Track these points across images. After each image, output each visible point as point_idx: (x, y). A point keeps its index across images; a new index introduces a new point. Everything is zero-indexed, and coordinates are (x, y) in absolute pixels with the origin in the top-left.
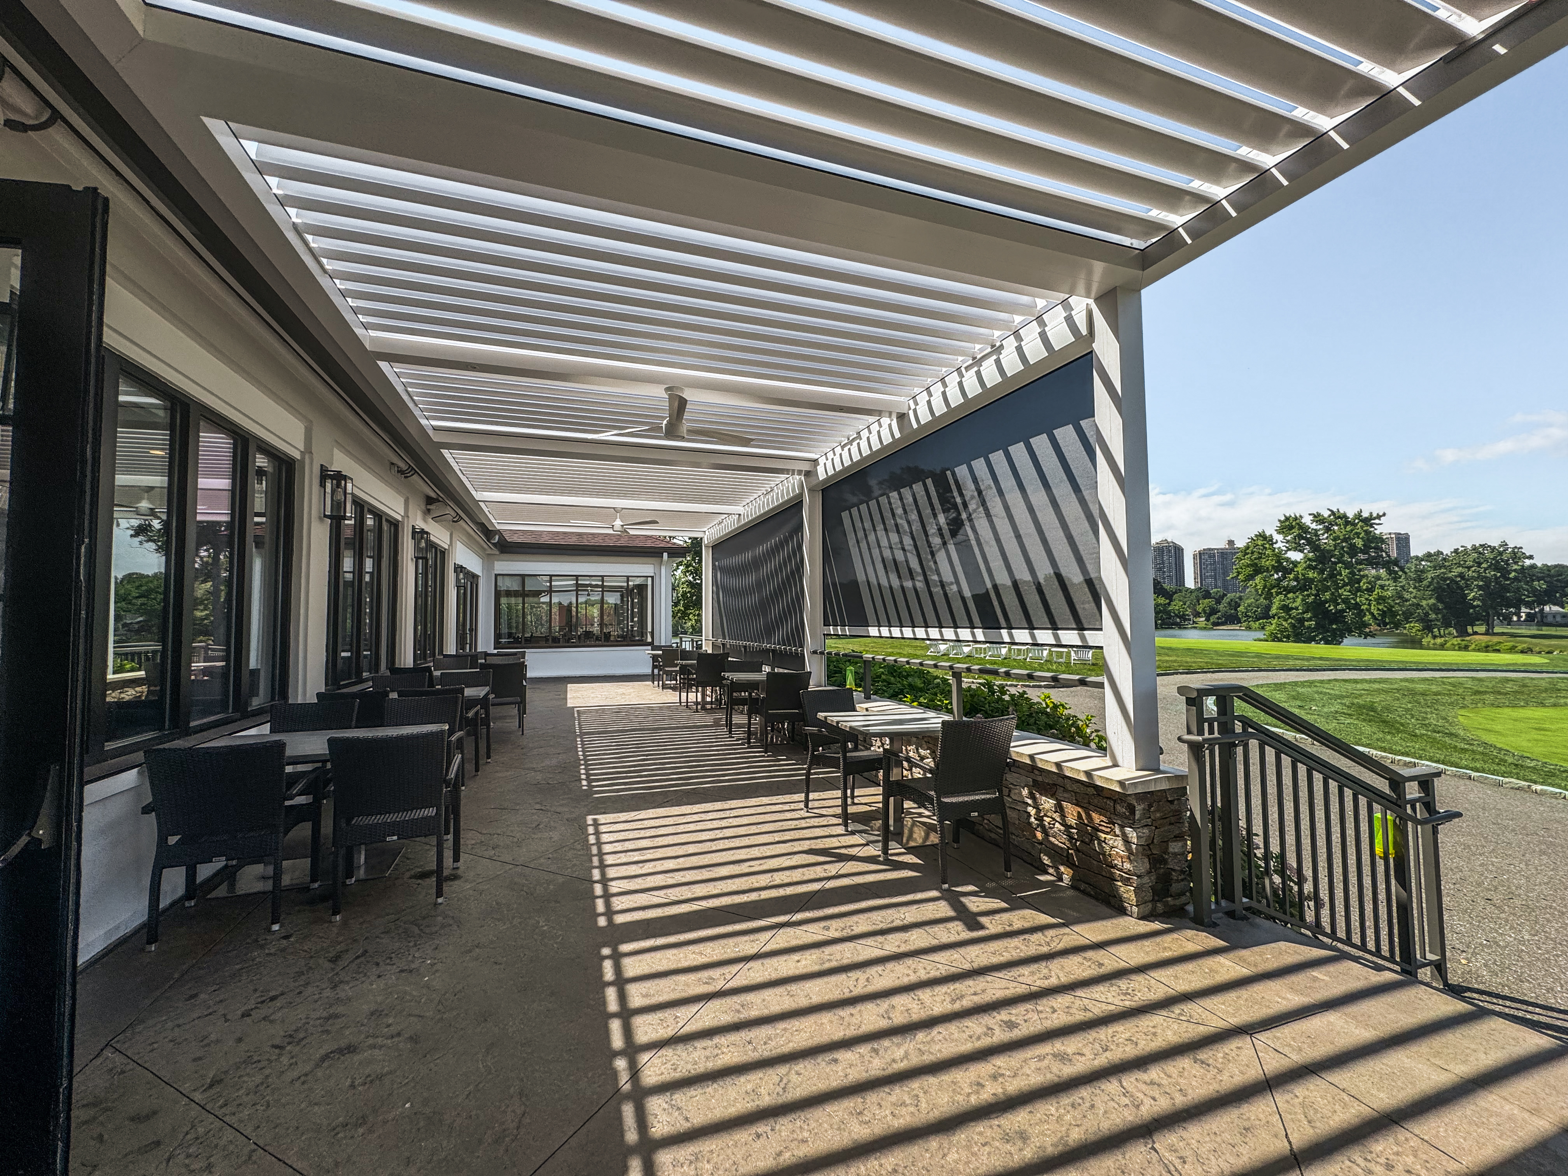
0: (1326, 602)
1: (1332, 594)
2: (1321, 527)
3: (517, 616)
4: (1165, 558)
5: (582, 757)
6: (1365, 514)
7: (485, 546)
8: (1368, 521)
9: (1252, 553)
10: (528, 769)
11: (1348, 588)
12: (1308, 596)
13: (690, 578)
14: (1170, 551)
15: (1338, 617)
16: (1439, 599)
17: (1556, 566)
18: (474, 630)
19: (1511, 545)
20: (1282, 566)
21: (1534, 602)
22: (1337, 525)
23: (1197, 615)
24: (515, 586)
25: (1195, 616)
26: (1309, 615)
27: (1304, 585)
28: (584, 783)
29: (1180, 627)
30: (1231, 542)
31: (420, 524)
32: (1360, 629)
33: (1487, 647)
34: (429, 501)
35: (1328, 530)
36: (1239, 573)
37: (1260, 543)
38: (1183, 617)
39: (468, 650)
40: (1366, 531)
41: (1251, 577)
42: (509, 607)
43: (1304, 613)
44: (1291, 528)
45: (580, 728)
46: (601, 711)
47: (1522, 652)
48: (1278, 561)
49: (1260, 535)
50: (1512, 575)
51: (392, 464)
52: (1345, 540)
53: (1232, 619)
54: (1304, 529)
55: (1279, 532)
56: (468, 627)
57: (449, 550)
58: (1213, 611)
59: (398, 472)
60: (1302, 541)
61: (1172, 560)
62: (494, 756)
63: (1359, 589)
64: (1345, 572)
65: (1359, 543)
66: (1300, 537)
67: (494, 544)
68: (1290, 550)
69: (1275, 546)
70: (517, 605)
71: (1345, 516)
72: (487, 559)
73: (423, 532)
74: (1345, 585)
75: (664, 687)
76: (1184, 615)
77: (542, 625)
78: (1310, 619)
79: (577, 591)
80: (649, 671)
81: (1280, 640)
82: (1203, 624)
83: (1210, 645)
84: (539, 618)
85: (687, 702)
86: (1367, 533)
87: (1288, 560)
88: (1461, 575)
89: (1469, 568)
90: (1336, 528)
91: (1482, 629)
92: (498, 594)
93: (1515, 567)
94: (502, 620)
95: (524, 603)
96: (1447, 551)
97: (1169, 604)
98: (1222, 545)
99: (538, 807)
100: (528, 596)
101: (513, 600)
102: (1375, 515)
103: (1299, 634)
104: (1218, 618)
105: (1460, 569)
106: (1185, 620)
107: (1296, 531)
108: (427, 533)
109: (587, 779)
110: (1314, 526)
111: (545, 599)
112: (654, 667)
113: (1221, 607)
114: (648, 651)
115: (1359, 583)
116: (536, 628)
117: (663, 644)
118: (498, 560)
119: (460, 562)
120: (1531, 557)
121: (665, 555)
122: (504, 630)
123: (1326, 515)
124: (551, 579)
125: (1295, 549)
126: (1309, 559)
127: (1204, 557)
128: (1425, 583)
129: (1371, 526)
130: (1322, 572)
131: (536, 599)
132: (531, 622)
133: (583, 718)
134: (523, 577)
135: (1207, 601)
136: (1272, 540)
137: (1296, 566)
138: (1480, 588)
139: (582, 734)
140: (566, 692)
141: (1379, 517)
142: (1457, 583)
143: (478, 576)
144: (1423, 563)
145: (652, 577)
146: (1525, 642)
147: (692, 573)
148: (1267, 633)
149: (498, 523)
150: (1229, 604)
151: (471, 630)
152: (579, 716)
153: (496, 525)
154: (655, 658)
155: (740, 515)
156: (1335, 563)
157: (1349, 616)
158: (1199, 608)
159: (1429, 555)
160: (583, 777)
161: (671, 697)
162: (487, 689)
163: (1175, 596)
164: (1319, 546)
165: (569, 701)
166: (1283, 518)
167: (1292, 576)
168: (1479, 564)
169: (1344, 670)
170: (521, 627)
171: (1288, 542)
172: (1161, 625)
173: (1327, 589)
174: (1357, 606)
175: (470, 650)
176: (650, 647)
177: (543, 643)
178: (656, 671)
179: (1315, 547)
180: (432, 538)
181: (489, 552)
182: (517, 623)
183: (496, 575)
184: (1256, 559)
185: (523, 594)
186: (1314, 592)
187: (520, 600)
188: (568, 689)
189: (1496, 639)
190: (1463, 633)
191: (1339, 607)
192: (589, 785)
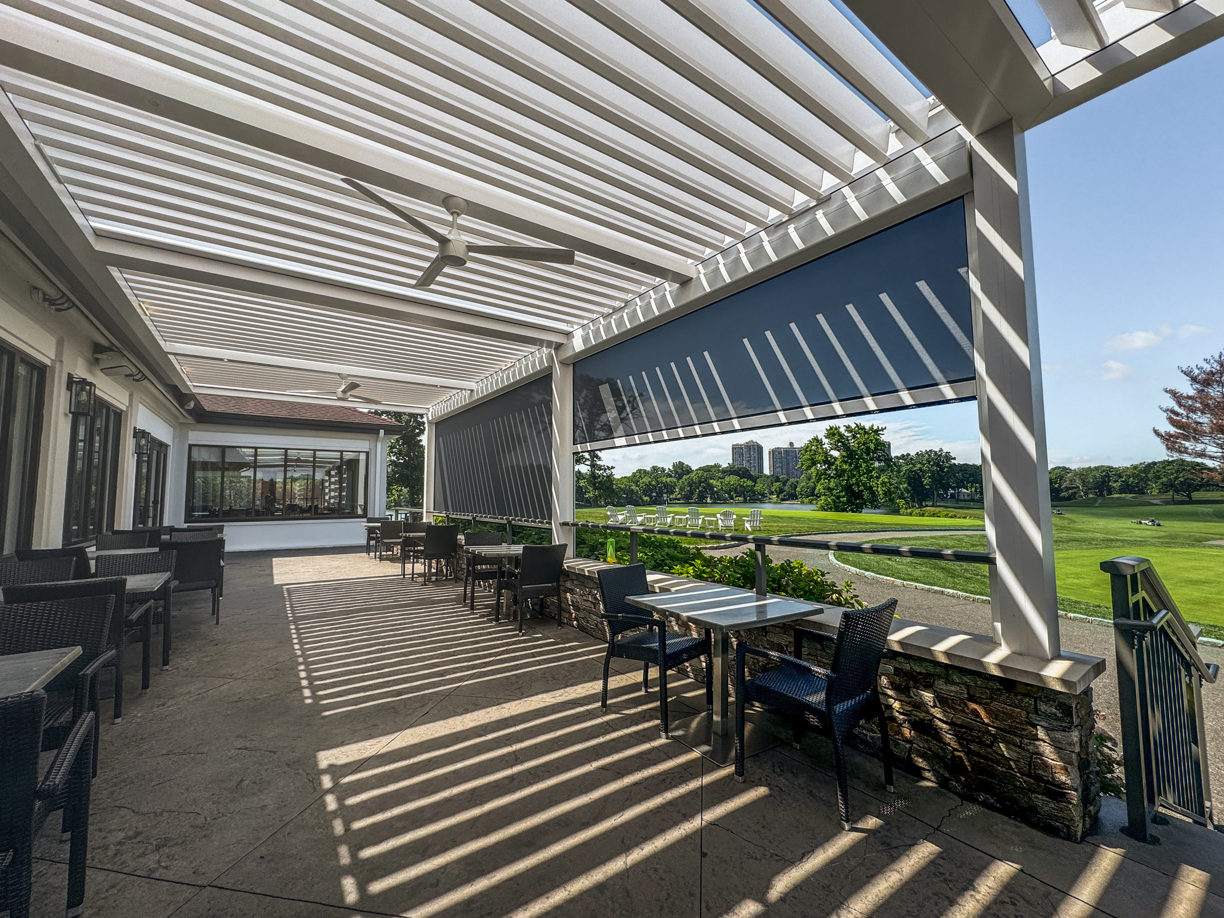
0: (853, 485)
1: (857, 480)
2: (850, 434)
3: (214, 490)
4: (752, 453)
5: (299, 653)
6: (875, 428)
7: (177, 413)
8: (877, 432)
9: (810, 451)
10: (224, 677)
11: (866, 476)
12: (843, 480)
13: (394, 458)
14: (754, 449)
15: (859, 495)
16: (909, 484)
17: (964, 465)
18: (159, 502)
19: (945, 451)
20: (829, 461)
21: (956, 487)
22: (859, 433)
23: (772, 493)
24: (213, 457)
25: (770, 495)
26: (844, 494)
27: (840, 474)
28: (307, 693)
29: (762, 502)
30: (791, 444)
31: (81, 372)
32: (874, 503)
33: (934, 514)
34: (98, 348)
35: (854, 437)
36: (803, 464)
37: (815, 444)
38: (763, 495)
39: (150, 525)
40: (876, 439)
41: (809, 467)
42: (206, 481)
43: (840, 492)
44: (834, 434)
45: (293, 610)
46: (316, 588)
47: (951, 517)
48: (826, 457)
49: (815, 439)
50: (946, 470)
51: (35, 288)
52: (864, 444)
53: (792, 496)
54: (841, 436)
55: (826, 438)
56: (152, 499)
57: (126, 412)
58: (781, 491)
59: (45, 300)
60: (840, 444)
61: (756, 455)
62: (175, 660)
63: (872, 477)
64: (864, 465)
65: (872, 446)
66: (839, 441)
67: (188, 411)
68: (832, 449)
69: (824, 446)
70: (214, 479)
71: (864, 428)
72: (180, 427)
73: (84, 382)
74: (864, 474)
75: (381, 558)
76: (764, 493)
77: (242, 499)
78: (844, 497)
79: (285, 466)
80: (364, 542)
81: (826, 511)
82: (775, 500)
83: (805, 515)
84: (239, 493)
85: (413, 574)
86: (877, 440)
87: (831, 456)
88: (920, 469)
89: (924, 464)
90: (858, 436)
91: (931, 503)
92: (192, 467)
93: (947, 465)
94: (196, 494)
95: (223, 478)
96: (913, 453)
97: (754, 486)
98: (786, 445)
99: (239, 743)
100: (228, 469)
101: (210, 474)
102: (880, 428)
103: (838, 508)
104: (784, 496)
105: (919, 466)
106: (764, 497)
107: (837, 437)
108: (91, 384)
109: (311, 686)
110: (846, 434)
111: (250, 473)
112: (370, 539)
113: (786, 488)
114: (363, 524)
115: (871, 472)
116: (235, 502)
117: (377, 516)
118: (192, 430)
119: (140, 426)
120: (954, 459)
121: (382, 432)
122: (198, 502)
123: (853, 427)
124: (256, 452)
125: (835, 449)
126: (844, 456)
127: (775, 453)
128: (902, 474)
129: (878, 435)
130: (850, 465)
131: (236, 473)
132: (230, 496)
133: (295, 596)
134: (223, 449)
135: (778, 483)
136: (821, 442)
137: (835, 460)
138: (930, 477)
139: (296, 620)
140: (272, 567)
141: (882, 430)
142: (918, 474)
143: (167, 446)
144: (901, 461)
145: (367, 453)
146: (952, 512)
147: (396, 454)
148: (819, 506)
149: (194, 387)
150: (791, 486)
151: (155, 502)
152: (289, 594)
153: (192, 388)
154: (370, 530)
155: (472, 391)
156: (858, 459)
157: (866, 495)
158: (773, 489)
159: (903, 456)
160: (304, 683)
161: (393, 569)
162: (166, 575)
163: (758, 480)
164: (849, 448)
165: (275, 577)
166: (828, 428)
167: (834, 467)
168: (929, 462)
169: (890, 531)
170: (218, 500)
171: (831, 444)
172: (749, 500)
173: (854, 476)
174: (871, 488)
175: (153, 525)
176: (365, 520)
177: (243, 517)
178: (372, 543)
179: (846, 447)
180: (98, 392)
181: (182, 420)
182: (214, 496)
183: (190, 446)
184: (813, 455)
185: (223, 466)
186: (846, 478)
187: (219, 474)
188: (274, 563)
189: (938, 509)
190: (921, 506)
191: (860, 488)
192: (314, 696)
